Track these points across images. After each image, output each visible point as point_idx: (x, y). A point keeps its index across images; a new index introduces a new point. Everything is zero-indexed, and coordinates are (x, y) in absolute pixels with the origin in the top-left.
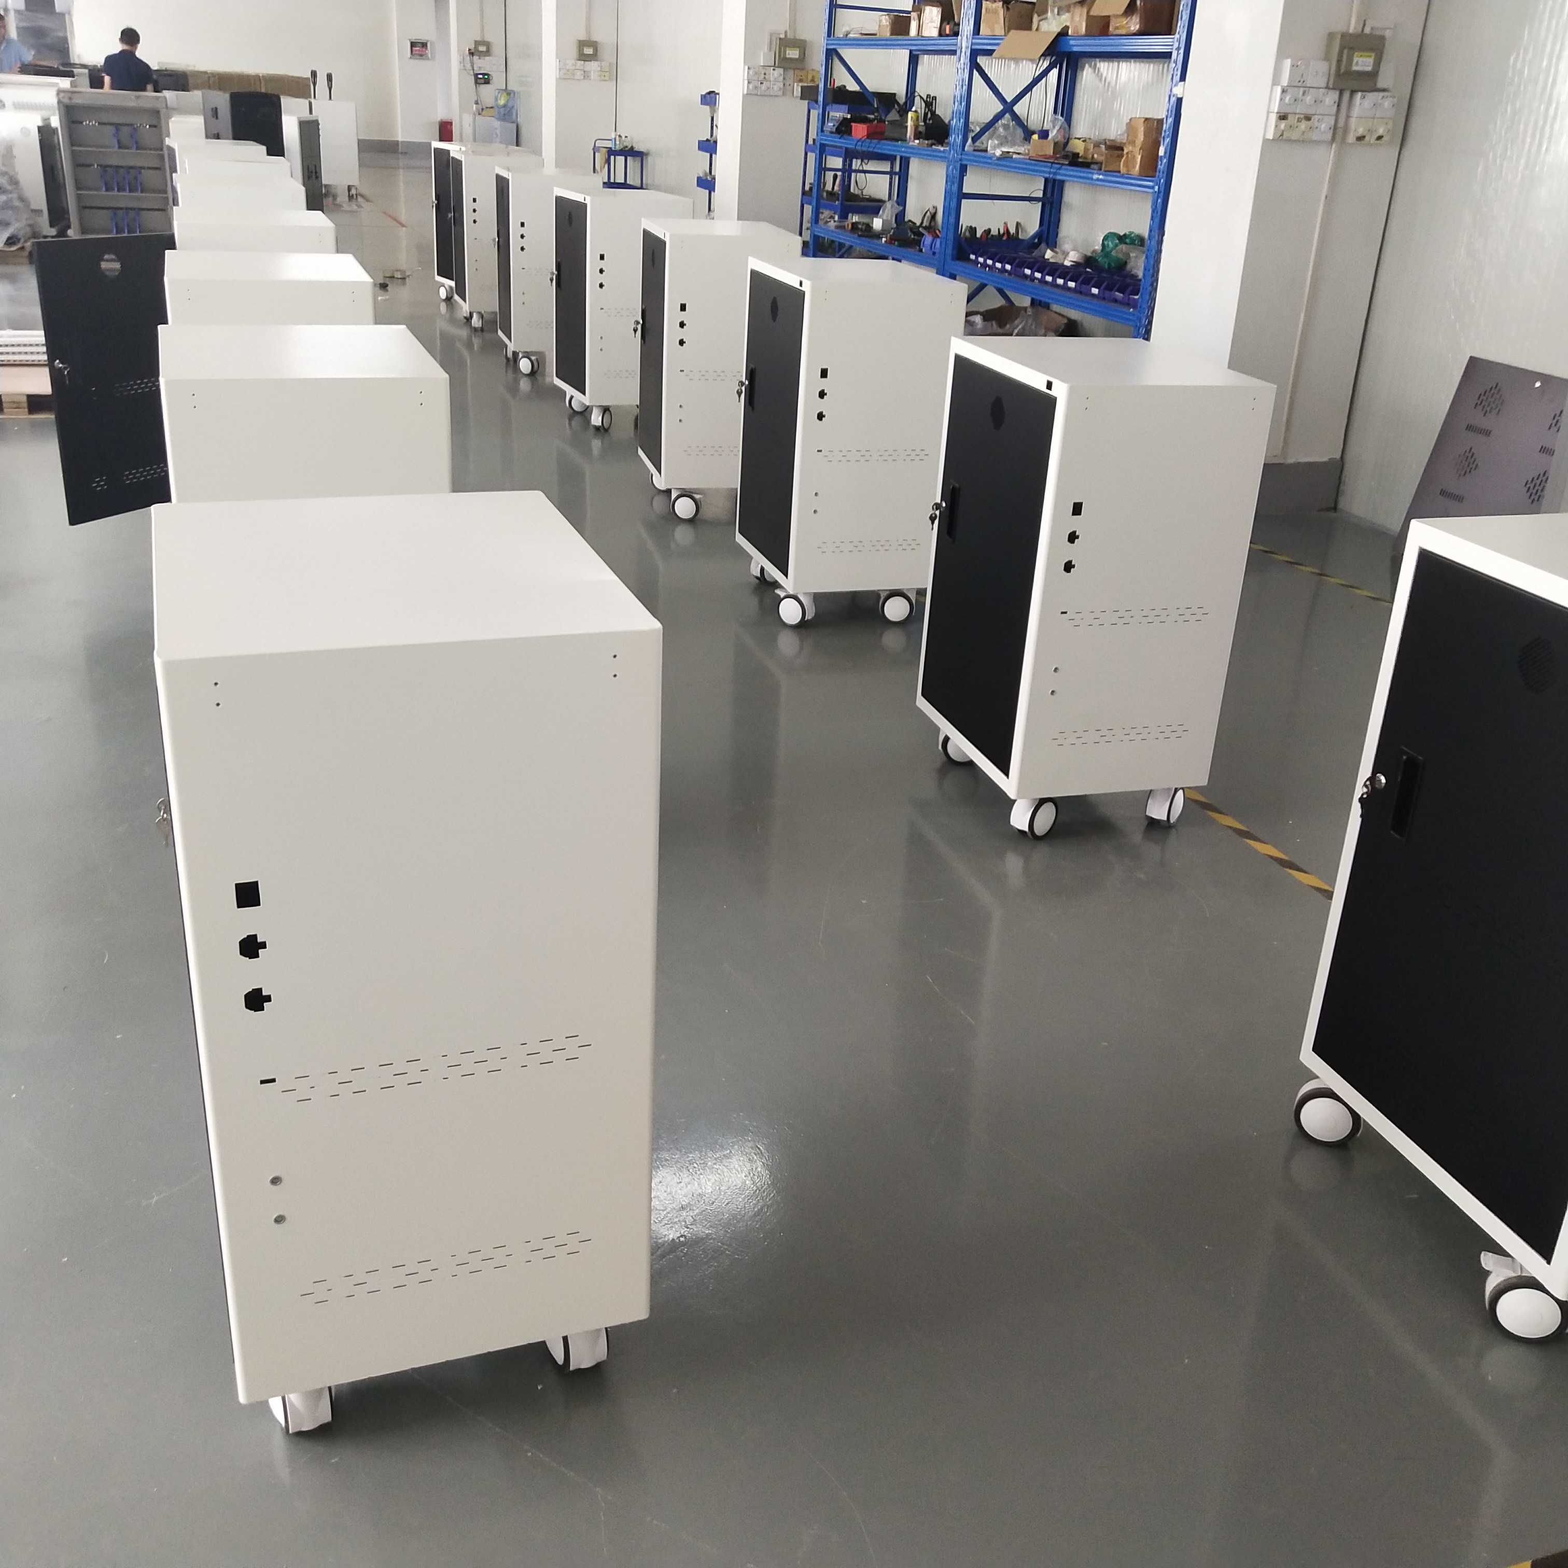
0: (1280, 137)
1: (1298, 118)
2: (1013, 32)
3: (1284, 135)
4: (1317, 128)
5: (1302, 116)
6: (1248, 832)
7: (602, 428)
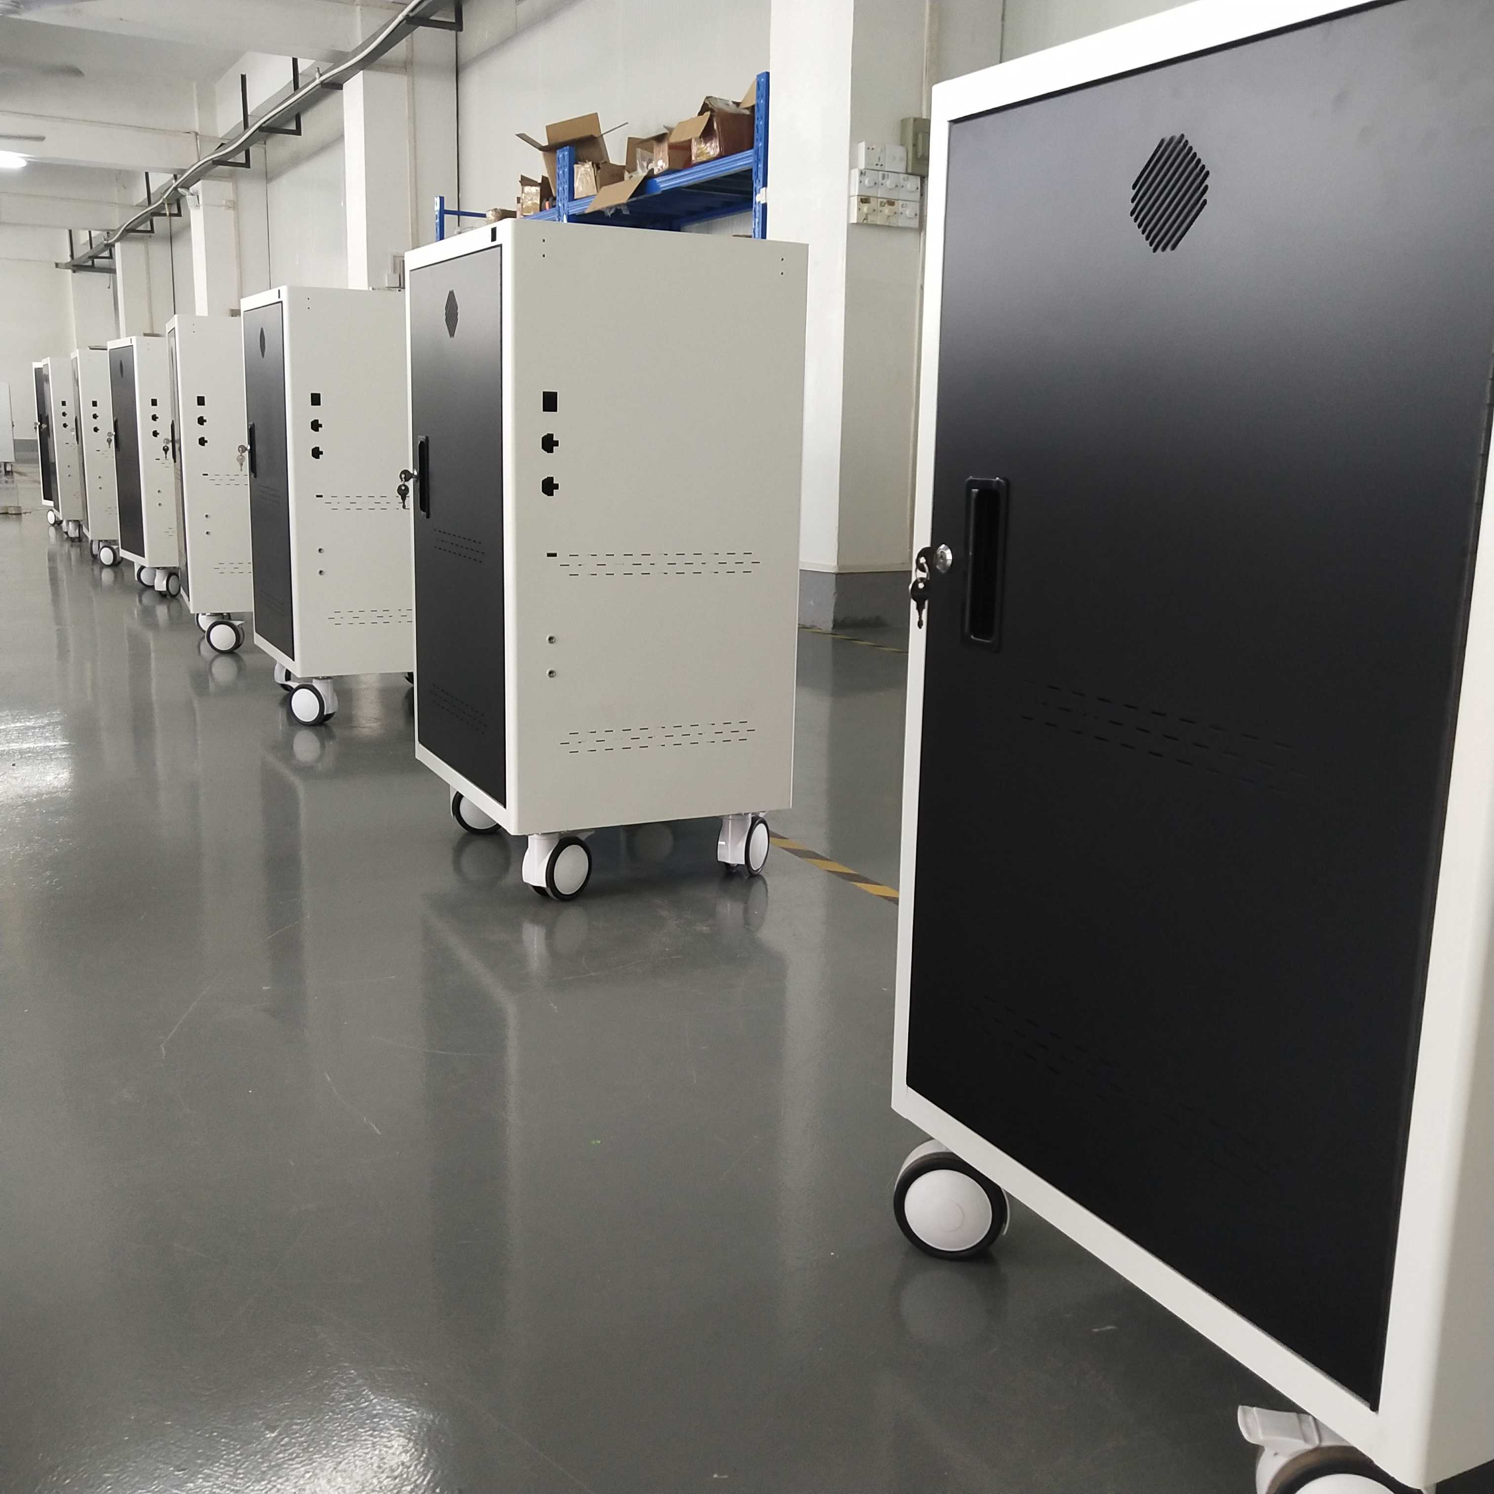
0: (864, 224)
1: (881, 203)
2: (604, 188)
3: (869, 218)
4: (902, 213)
5: (885, 201)
6: (858, 875)
7: (168, 594)
